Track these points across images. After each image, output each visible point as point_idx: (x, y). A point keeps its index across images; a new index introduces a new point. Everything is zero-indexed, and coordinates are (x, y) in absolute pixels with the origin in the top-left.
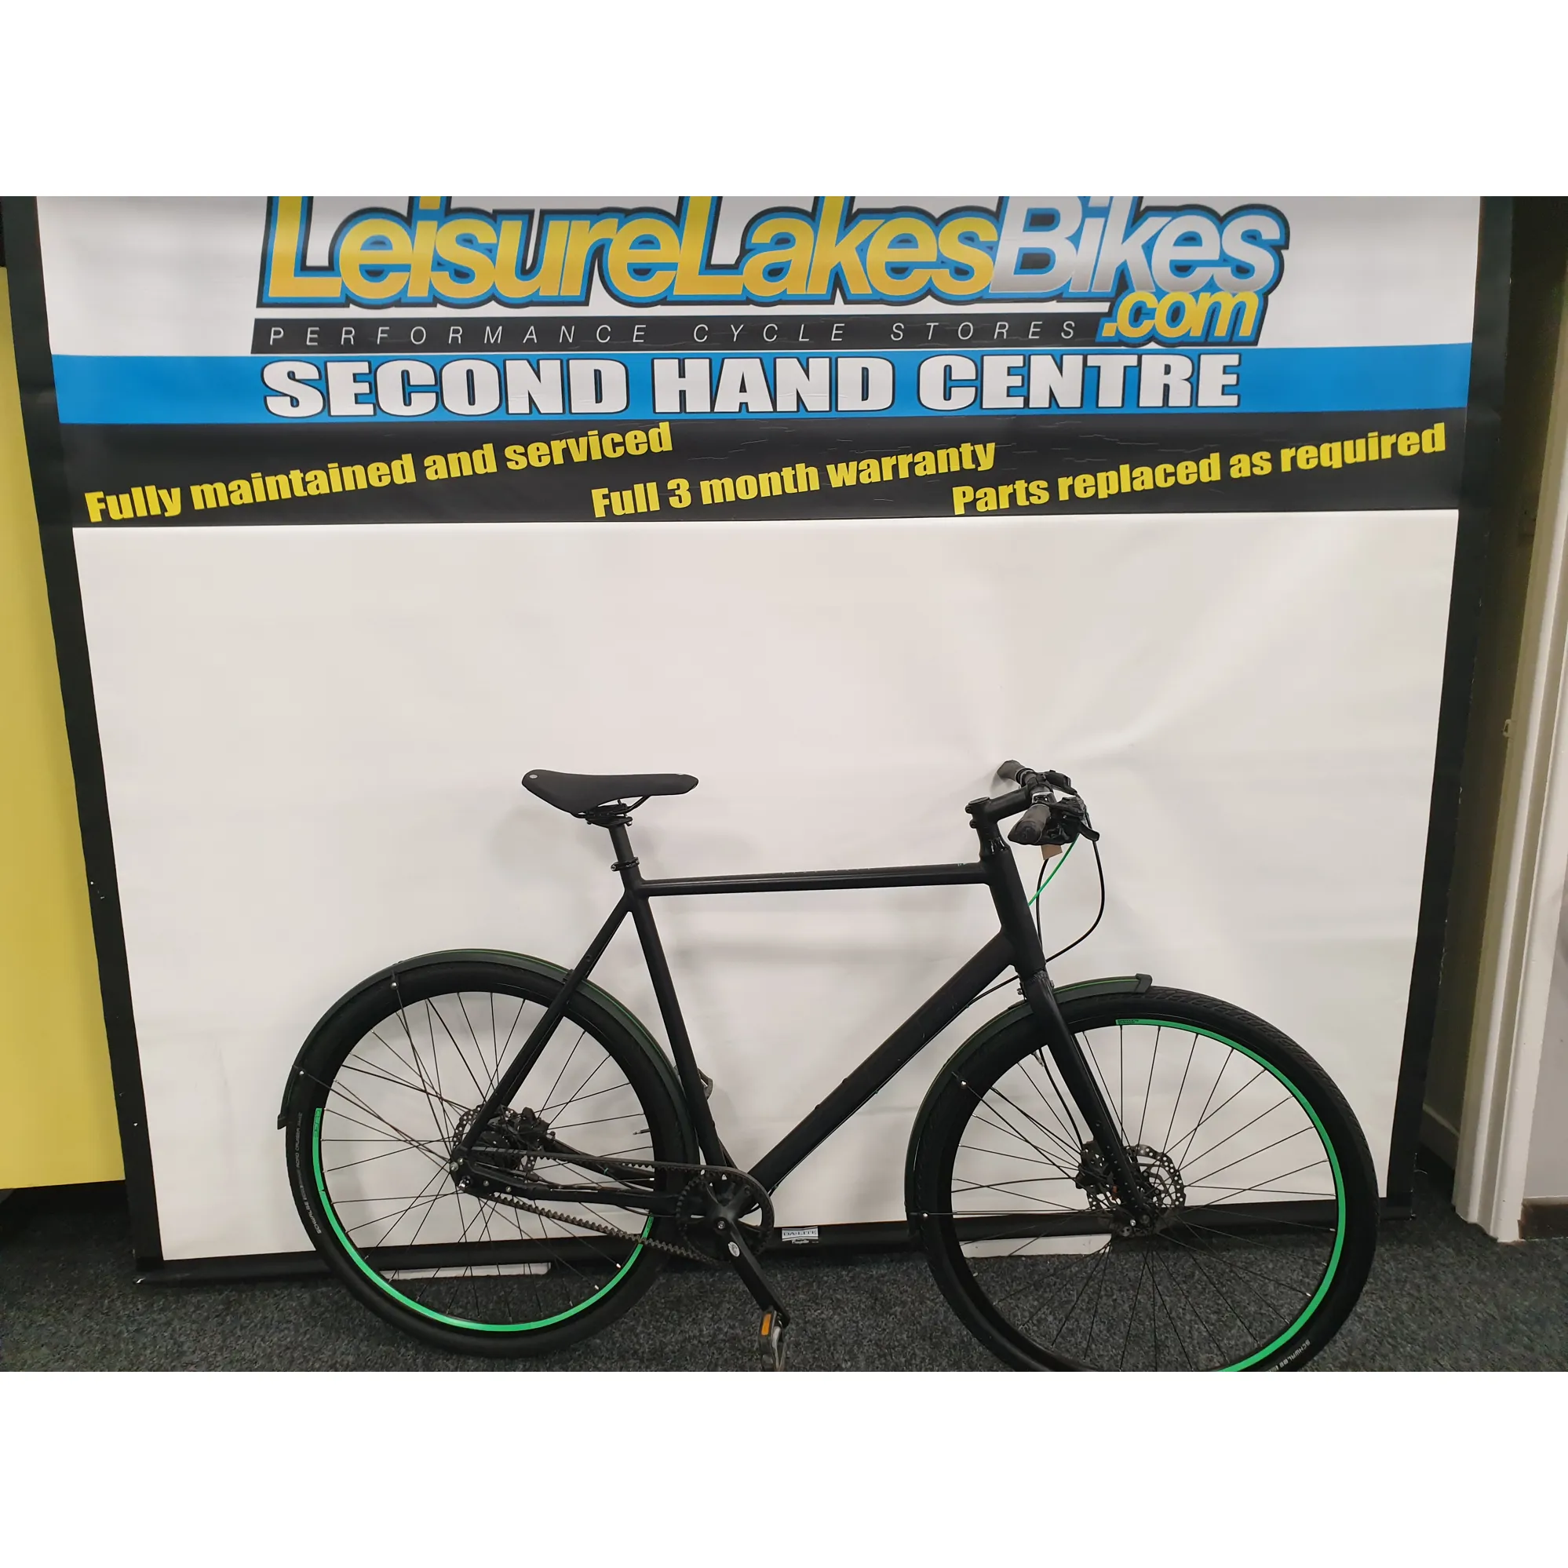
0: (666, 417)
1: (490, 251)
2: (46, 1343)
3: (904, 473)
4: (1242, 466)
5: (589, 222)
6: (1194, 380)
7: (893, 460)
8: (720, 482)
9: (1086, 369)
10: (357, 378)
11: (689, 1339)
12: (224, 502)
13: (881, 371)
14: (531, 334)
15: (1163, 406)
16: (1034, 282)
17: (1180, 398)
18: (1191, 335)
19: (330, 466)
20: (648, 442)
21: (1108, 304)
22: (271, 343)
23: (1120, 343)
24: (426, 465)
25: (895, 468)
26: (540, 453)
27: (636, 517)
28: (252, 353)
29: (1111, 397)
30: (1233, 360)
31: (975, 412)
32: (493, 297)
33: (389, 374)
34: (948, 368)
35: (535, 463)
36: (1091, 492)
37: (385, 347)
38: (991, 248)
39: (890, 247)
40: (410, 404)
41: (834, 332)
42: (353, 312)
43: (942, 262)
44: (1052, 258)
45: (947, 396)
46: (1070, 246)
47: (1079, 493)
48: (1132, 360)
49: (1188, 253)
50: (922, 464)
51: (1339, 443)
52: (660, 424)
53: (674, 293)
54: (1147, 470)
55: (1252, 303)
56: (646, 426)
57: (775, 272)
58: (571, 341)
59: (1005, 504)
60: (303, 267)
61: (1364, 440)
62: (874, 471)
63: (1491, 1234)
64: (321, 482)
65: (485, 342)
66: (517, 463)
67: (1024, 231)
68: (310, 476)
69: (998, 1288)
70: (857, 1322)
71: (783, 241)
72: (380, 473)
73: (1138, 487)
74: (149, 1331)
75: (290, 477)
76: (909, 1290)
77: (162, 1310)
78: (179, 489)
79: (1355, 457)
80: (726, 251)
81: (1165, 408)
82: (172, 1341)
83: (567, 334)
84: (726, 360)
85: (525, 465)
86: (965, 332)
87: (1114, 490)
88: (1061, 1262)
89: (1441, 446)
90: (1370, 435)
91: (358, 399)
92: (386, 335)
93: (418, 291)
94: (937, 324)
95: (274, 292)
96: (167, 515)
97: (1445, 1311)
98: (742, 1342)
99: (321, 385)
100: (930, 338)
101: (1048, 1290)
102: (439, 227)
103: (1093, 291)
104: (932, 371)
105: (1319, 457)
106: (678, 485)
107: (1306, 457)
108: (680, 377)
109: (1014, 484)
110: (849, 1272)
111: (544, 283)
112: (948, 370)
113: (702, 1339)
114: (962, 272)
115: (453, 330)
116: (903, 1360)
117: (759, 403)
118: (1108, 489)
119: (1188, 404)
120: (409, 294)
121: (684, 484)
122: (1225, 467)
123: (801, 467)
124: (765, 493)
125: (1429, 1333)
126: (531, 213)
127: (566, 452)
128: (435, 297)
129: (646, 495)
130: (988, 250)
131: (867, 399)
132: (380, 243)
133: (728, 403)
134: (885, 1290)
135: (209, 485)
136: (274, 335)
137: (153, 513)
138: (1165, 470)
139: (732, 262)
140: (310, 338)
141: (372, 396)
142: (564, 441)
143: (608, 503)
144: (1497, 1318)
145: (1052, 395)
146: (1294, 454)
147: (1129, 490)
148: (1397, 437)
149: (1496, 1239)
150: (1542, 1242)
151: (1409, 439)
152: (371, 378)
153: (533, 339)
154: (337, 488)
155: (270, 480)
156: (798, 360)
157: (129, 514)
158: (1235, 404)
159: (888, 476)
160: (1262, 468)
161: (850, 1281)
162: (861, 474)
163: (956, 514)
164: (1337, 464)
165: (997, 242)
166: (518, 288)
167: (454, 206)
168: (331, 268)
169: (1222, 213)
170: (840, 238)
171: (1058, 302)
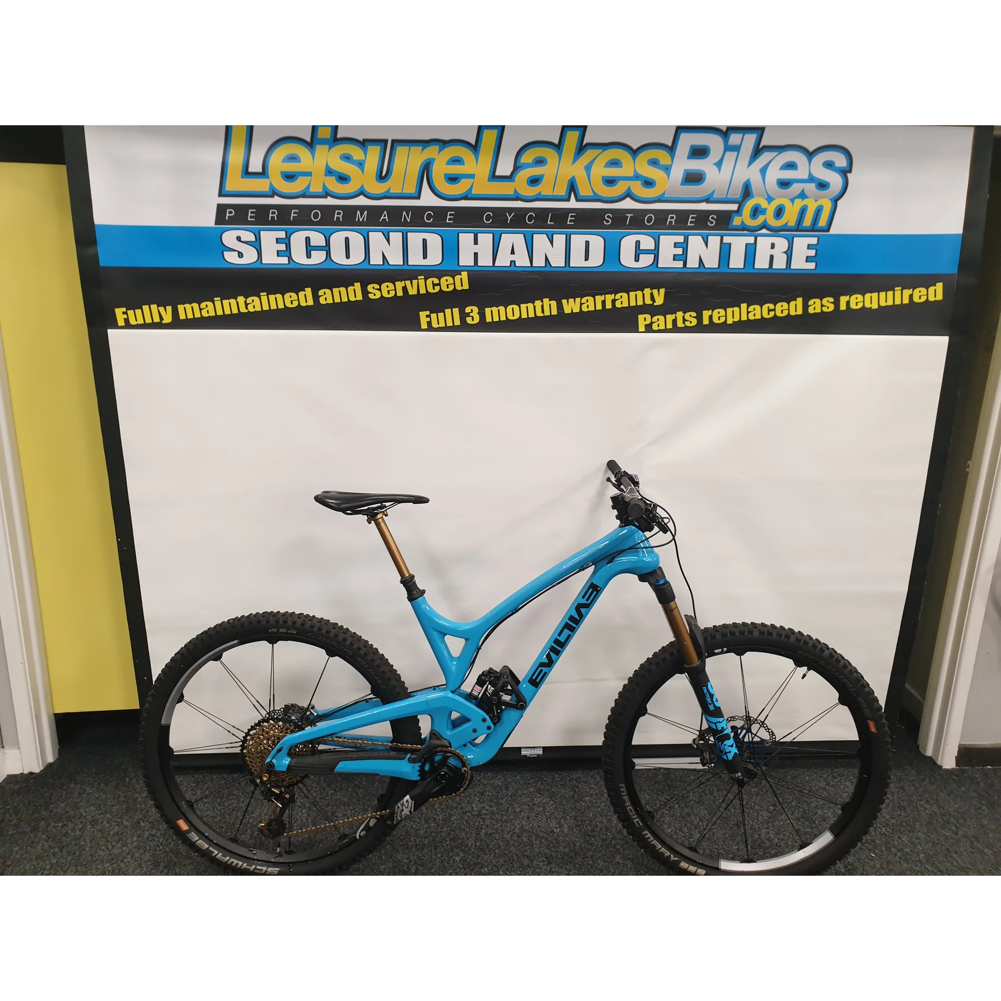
0: (466, 268)
1: (361, 164)
2: (93, 804)
3: (609, 306)
4: (815, 306)
5: (421, 148)
6: (789, 253)
7: (602, 298)
8: (497, 309)
9: (722, 245)
10: (278, 241)
11: (465, 813)
12: (198, 315)
13: (597, 243)
14: (385, 216)
16: (693, 190)
17: (780, 264)
18: (789, 225)
19: (261, 294)
20: (454, 284)
21: (737, 205)
22: (227, 219)
23: (744, 229)
24: (319, 295)
25: (604, 302)
26: (389, 289)
27: (446, 329)
28: (215, 224)
29: (737, 262)
30: (814, 241)
31: (653, 269)
32: (362, 193)
33: (298, 239)
35: (386, 295)
36: (722, 320)
37: (296, 222)
38: (667, 169)
39: (605, 167)
40: (310, 258)
41: (569, 219)
42: (277, 201)
43: (637, 177)
44: (704, 177)
45: (637, 259)
46: (715, 167)
47: (715, 320)
48: (751, 240)
49: (788, 175)
50: (620, 301)
51: (877, 294)
52: (462, 273)
53: (472, 193)
54: (758, 307)
55: (827, 206)
56: (453, 274)
57: (534, 181)
58: (409, 221)
59: (670, 326)
60: (247, 173)
61: (892, 292)
62: (590, 304)
63: (939, 763)
64: (256, 304)
65: (357, 220)
66: (375, 295)
67: (688, 158)
68: (249, 300)
69: (646, 787)
70: (564, 806)
71: (540, 162)
72: (292, 299)
73: (751, 317)
75: (237, 300)
76: (595, 787)
78: (170, 307)
79: (886, 302)
80: (505, 167)
81: (770, 269)
83: (406, 217)
84: (503, 235)
85: (380, 296)
86: (649, 220)
87: (737, 319)
89: (939, 297)
90: (896, 289)
91: (279, 253)
92: (296, 215)
93: (316, 188)
94: (632, 215)
95: (229, 187)
96: (163, 322)
97: (907, 809)
98: (497, 815)
99: (257, 245)
100: (627, 223)
101: (676, 789)
102: (330, 149)
103: (728, 197)
104: (628, 243)
105: (864, 302)
106: (472, 310)
107: (856, 301)
109: (676, 314)
110: (559, 775)
111: (393, 185)
112: (638, 243)
113: (473, 813)
114: (649, 183)
115: (337, 212)
116: (590, 828)
117: (522, 261)
118: (733, 318)
119: (785, 267)
120: (311, 191)
121: (475, 309)
122: (806, 306)
123: (546, 300)
124: (524, 316)
125: (896, 821)
126: (386, 141)
127: (405, 289)
128: (326, 192)
129: (452, 315)
130: (665, 170)
131: (588, 260)
132: (293, 158)
133: (503, 261)
134: (580, 787)
135: (189, 305)
136: (229, 213)
137: (155, 321)
138: (768, 307)
139: (509, 174)
140: (250, 216)
141: (287, 252)
142: (403, 282)
143: (429, 320)
144: (938, 814)
145: (701, 260)
146: (848, 299)
147: (746, 319)
148: (913, 291)
149: (942, 767)
150: (968, 769)
151: (920, 292)
152: (287, 241)
153: (386, 219)
154: (266, 308)
155: (226, 302)
156: (547, 235)
157: (141, 321)
158: (814, 268)
159: (599, 307)
160: (828, 308)
161: (560, 781)
162: (583, 306)
163: (640, 331)
164: (875, 306)
165: (671, 166)
166: (377, 188)
167: (339, 136)
168: (264, 173)
169: (811, 150)
170: (575, 161)
171: (706, 203)
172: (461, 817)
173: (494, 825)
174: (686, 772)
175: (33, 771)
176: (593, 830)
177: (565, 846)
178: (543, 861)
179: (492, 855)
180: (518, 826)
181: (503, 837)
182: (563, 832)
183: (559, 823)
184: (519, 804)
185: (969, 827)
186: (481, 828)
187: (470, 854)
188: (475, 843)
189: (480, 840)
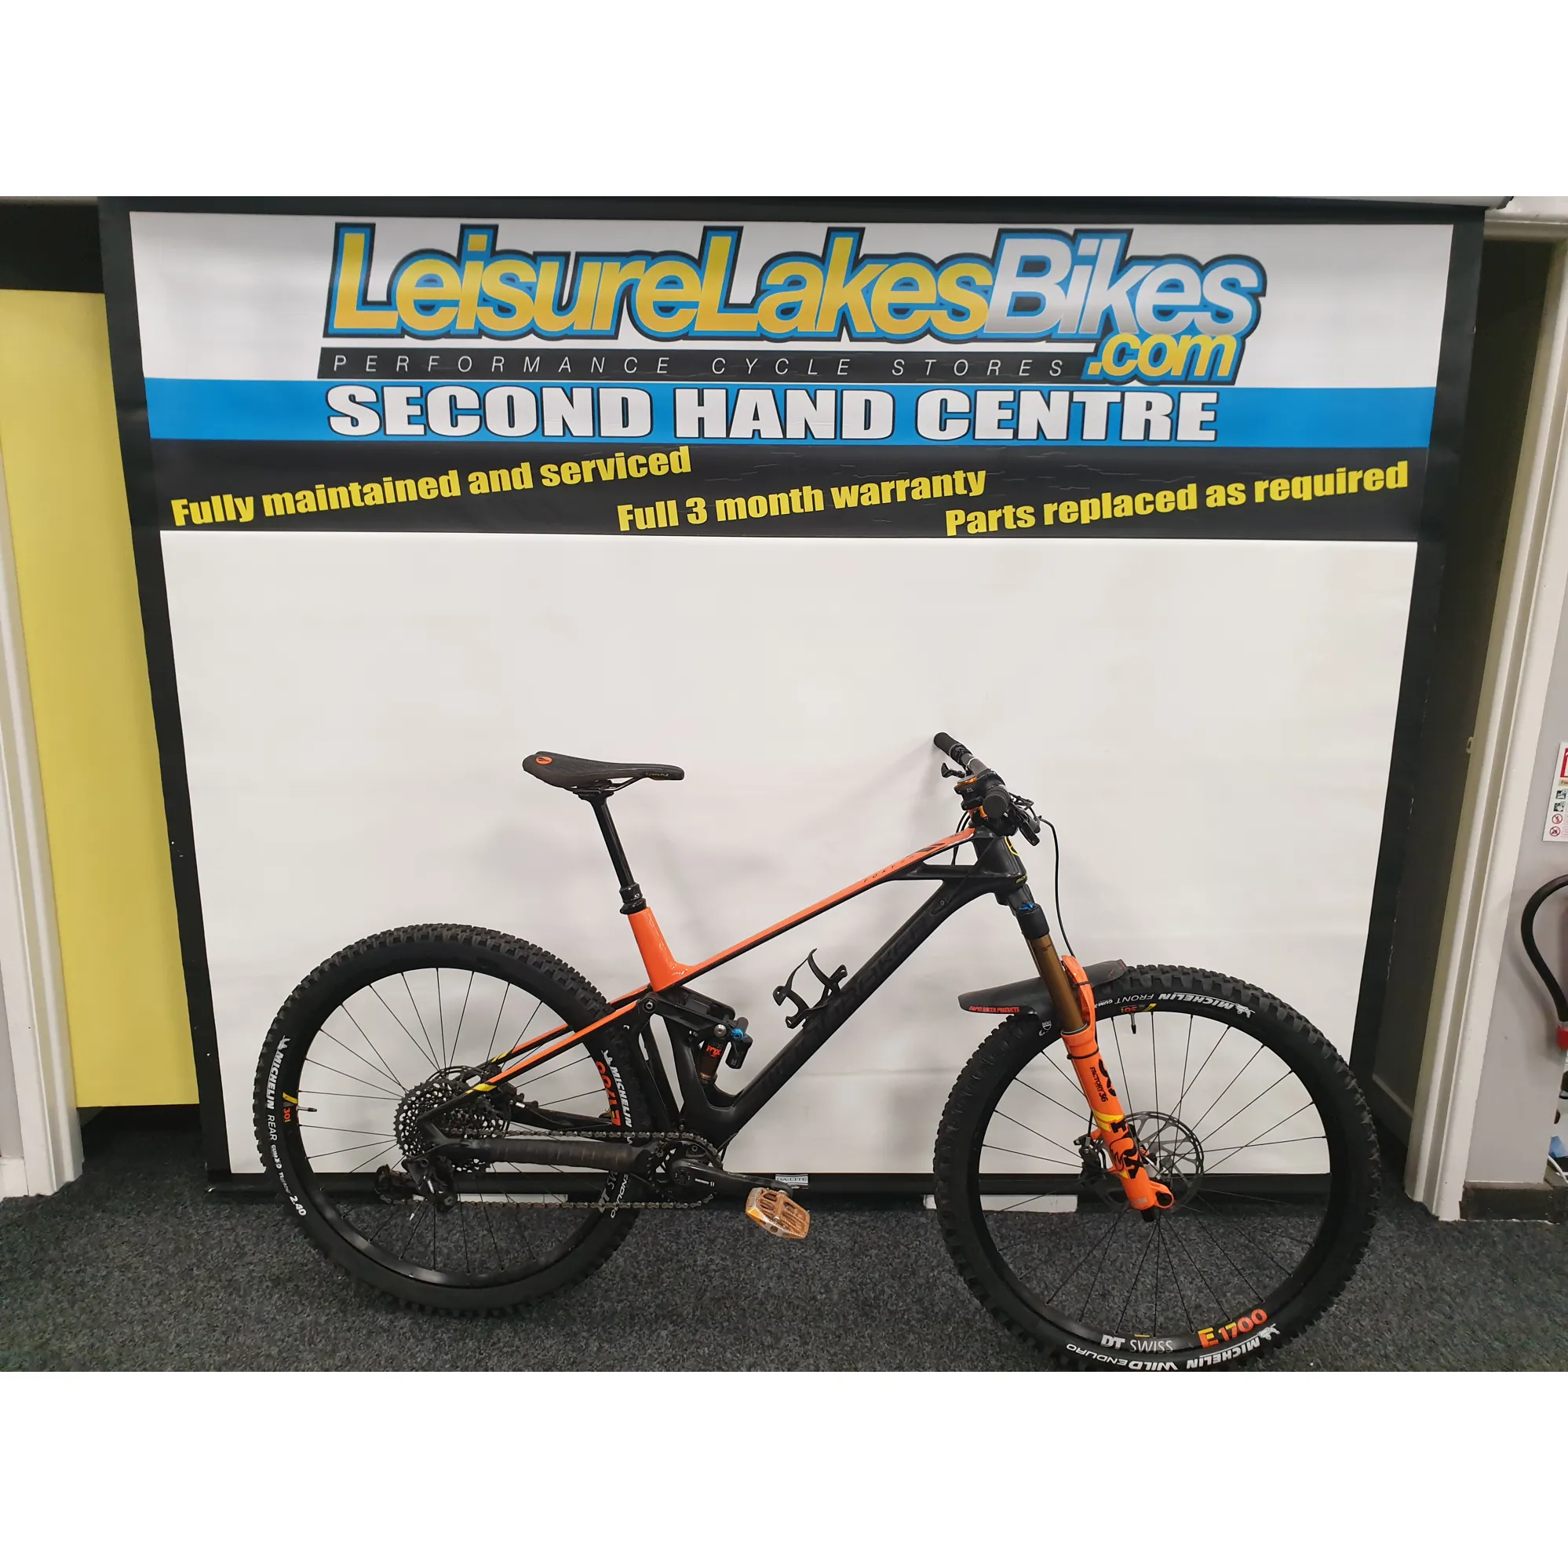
0: (686, 441)
1: (530, 289)
2: (126, 1242)
3: (901, 497)
4: (1217, 496)
5: (619, 264)
6: (1174, 417)
7: (892, 485)
8: (734, 501)
9: (1072, 405)
10: (409, 401)
12: (291, 510)
13: (882, 403)
14: (566, 364)
15: (1144, 439)
16: (1026, 323)
17: (1161, 432)
18: (1172, 374)
19: (385, 479)
20: (669, 464)
21: (1094, 345)
22: (335, 369)
23: (1105, 381)
24: (470, 480)
25: (894, 492)
26: (572, 472)
27: (657, 531)
28: (319, 377)
30: (1212, 398)
31: (968, 442)
32: (532, 330)
33: (438, 399)
34: (944, 402)
35: (567, 481)
36: (1074, 518)
37: (437, 374)
38: (987, 292)
39: (892, 290)
40: (456, 426)
41: (840, 367)
42: (408, 342)
43: (941, 304)
44: (1042, 305)
45: (943, 427)
46: (1059, 288)
47: (1064, 519)
48: (1115, 397)
49: (1170, 299)
50: (918, 490)
51: (1310, 477)
52: (681, 448)
53: (695, 330)
54: (1128, 499)
55: (1231, 346)
56: (667, 449)
57: (787, 311)
58: (601, 371)
59: (994, 527)
60: (365, 303)
61: (1332, 475)
62: (874, 494)
63: (1434, 1212)
64: (377, 494)
65: (525, 370)
66: (551, 480)
67: (1018, 276)
68: (367, 488)
70: (836, 1262)
71: (796, 283)
72: (429, 487)
73: (1118, 514)
74: (217, 1234)
75: (350, 488)
76: (887, 1235)
77: (227, 1218)
78: (252, 498)
79: (1324, 490)
80: (743, 291)
81: (1146, 441)
82: (235, 1245)
83: (598, 365)
84: (741, 391)
85: (558, 482)
86: (961, 368)
87: (1096, 516)
88: (1028, 1219)
89: (1403, 482)
90: (1338, 470)
91: (411, 420)
92: (436, 364)
93: (465, 324)
94: (935, 361)
95: (338, 324)
96: (241, 520)
97: (1375, 1279)
98: (731, 1272)
99: (379, 407)
100: (928, 374)
102: (485, 266)
103: (1080, 332)
104: (929, 404)
105: (1290, 490)
106: (696, 503)
107: (1279, 489)
108: (699, 405)
109: (1003, 508)
110: (835, 1217)
111: (577, 319)
112: (944, 403)
113: (695, 1268)
114: (959, 313)
115: (496, 359)
116: (873, 1295)
117: (770, 430)
118: (1091, 515)
119: (1167, 437)
120: (457, 327)
121: (701, 502)
122: (1202, 497)
123: (807, 489)
124: (774, 512)
125: (1356, 1297)
126: (567, 255)
127: (595, 471)
128: (480, 330)
129: (666, 511)
130: (984, 294)
131: (869, 428)
132: (432, 281)
133: (742, 430)
135: (278, 495)
136: (338, 361)
137: (229, 519)
138: (1144, 498)
139: (749, 301)
140: (370, 365)
141: (423, 417)
142: (593, 461)
143: (632, 518)
144: (1424, 1287)
145: (1039, 428)
146: (1267, 486)
147: (1110, 516)
148: (1364, 473)
149: (1438, 1218)
150: (1481, 1223)
151: (1374, 475)
152: (422, 402)
153: (567, 369)
154: (391, 500)
155: (332, 491)
156: (807, 392)
157: (208, 519)
158: (1213, 439)
159: (887, 499)
160: (1237, 499)
161: (834, 1225)
162: (862, 497)
163: (949, 535)
164: (1307, 497)
165: (992, 287)
166: (554, 323)
167: (498, 248)
168: (389, 303)
169: (1203, 262)
170: (847, 281)
171: (1047, 342)
172: (677, 1274)
173: (725, 1286)
174: (1031, 1218)
175: (43, 1194)
176: (876, 1298)
177: (830, 1320)
178: (795, 1340)
179: (717, 1330)
180: (762, 1289)
181: (736, 1305)
182: (831, 1300)
183: (826, 1286)
184: (766, 1257)
185: (1472, 1309)
186: (705, 1290)
187: (684, 1326)
188: (694, 1312)
189: (702, 1307)
